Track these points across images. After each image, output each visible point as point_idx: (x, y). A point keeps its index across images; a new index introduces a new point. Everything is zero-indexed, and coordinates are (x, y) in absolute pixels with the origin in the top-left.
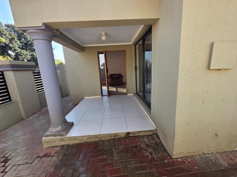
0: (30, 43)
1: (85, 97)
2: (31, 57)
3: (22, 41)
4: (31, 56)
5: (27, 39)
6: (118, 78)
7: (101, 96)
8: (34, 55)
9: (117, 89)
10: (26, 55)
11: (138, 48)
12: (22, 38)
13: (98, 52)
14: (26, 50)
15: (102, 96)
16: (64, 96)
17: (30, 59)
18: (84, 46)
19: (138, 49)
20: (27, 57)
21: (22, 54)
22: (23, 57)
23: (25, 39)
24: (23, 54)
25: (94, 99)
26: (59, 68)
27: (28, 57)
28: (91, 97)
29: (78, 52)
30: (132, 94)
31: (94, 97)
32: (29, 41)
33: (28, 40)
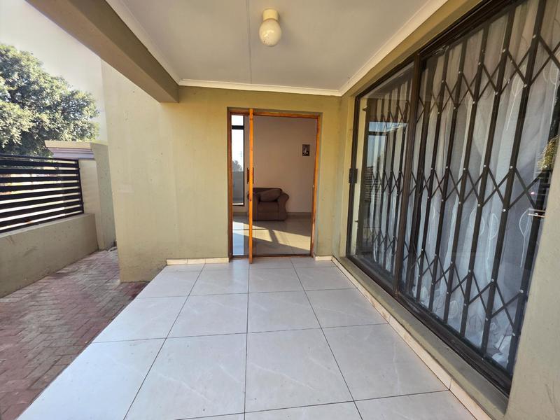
0: (37, 88)
1: (170, 262)
2: (32, 124)
3: (11, 81)
4: (33, 122)
5: (29, 77)
6: (276, 201)
7: (228, 259)
8: (42, 121)
9: (272, 235)
10: (19, 117)
11: (364, 110)
12: (13, 73)
13: (228, 108)
14: (23, 106)
15: (232, 257)
16: (101, 246)
17: (29, 129)
18: (181, 83)
19: (365, 112)
20: (20, 123)
21: (6, 115)
22: (8, 122)
23: (21, 76)
24: (9, 115)
25: (201, 271)
26: (92, 156)
27: (24, 123)
28: (191, 262)
29: (160, 102)
30: (329, 258)
31: (202, 261)
32: (34, 83)
33: (32, 80)
